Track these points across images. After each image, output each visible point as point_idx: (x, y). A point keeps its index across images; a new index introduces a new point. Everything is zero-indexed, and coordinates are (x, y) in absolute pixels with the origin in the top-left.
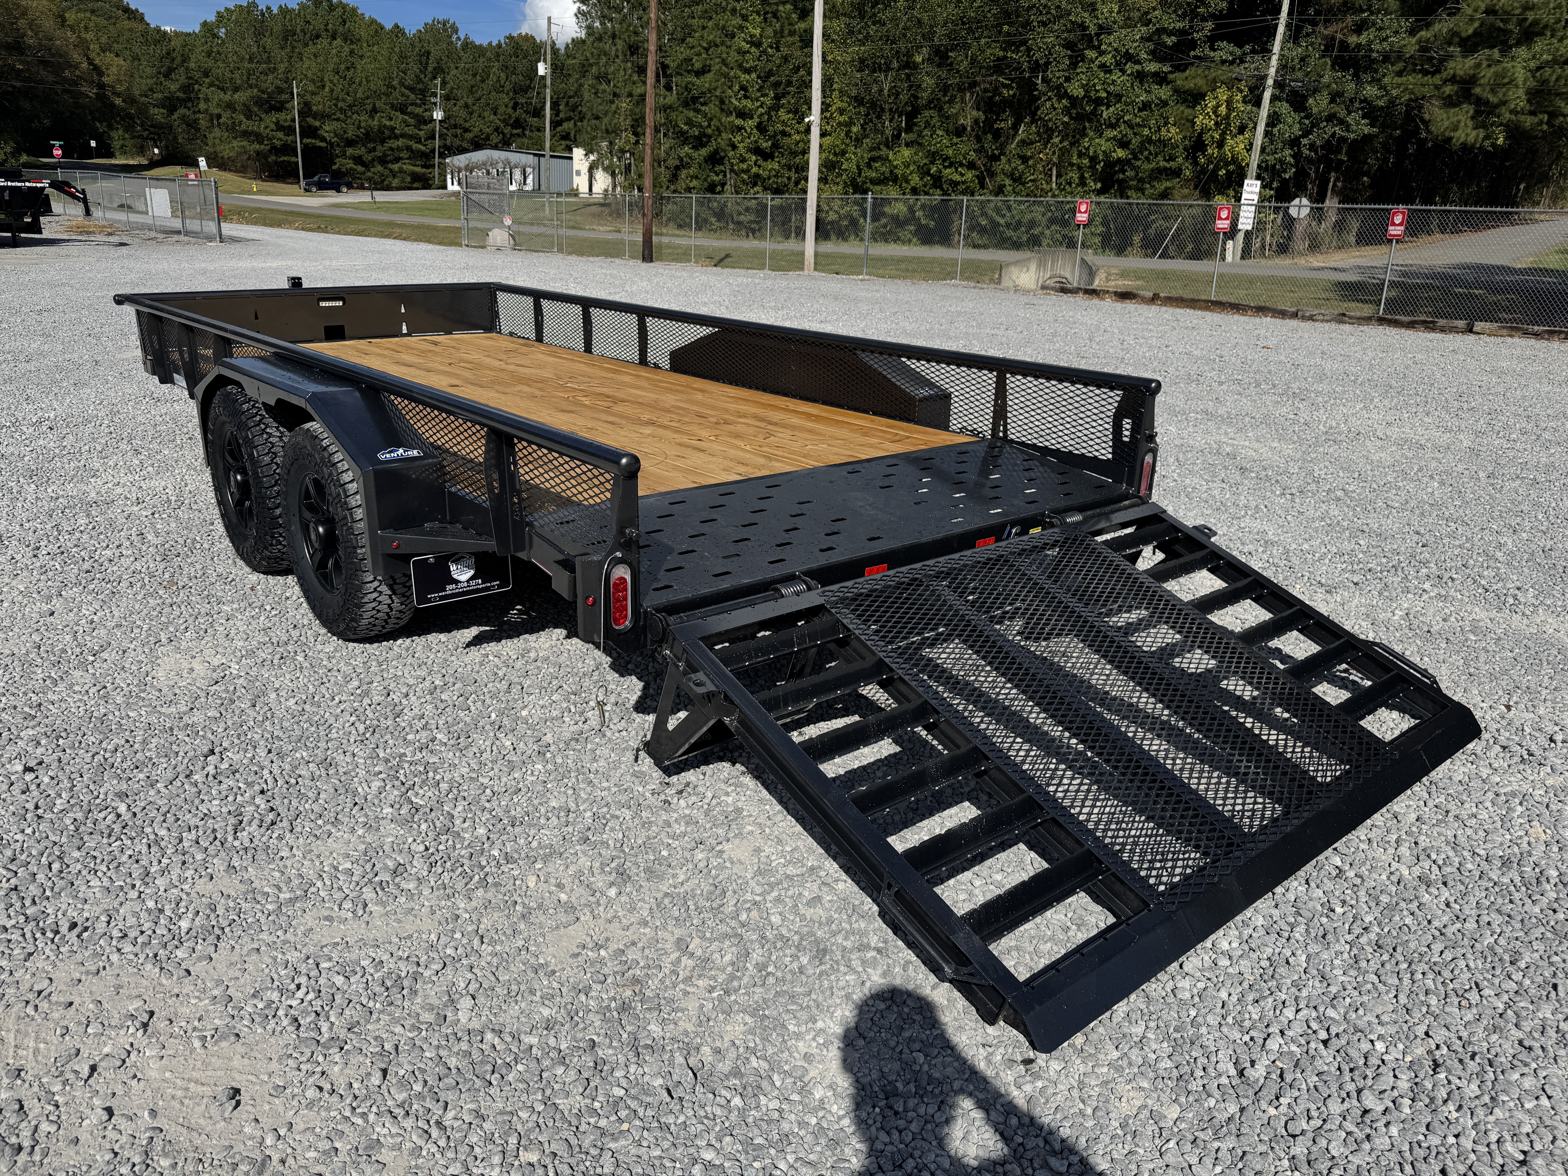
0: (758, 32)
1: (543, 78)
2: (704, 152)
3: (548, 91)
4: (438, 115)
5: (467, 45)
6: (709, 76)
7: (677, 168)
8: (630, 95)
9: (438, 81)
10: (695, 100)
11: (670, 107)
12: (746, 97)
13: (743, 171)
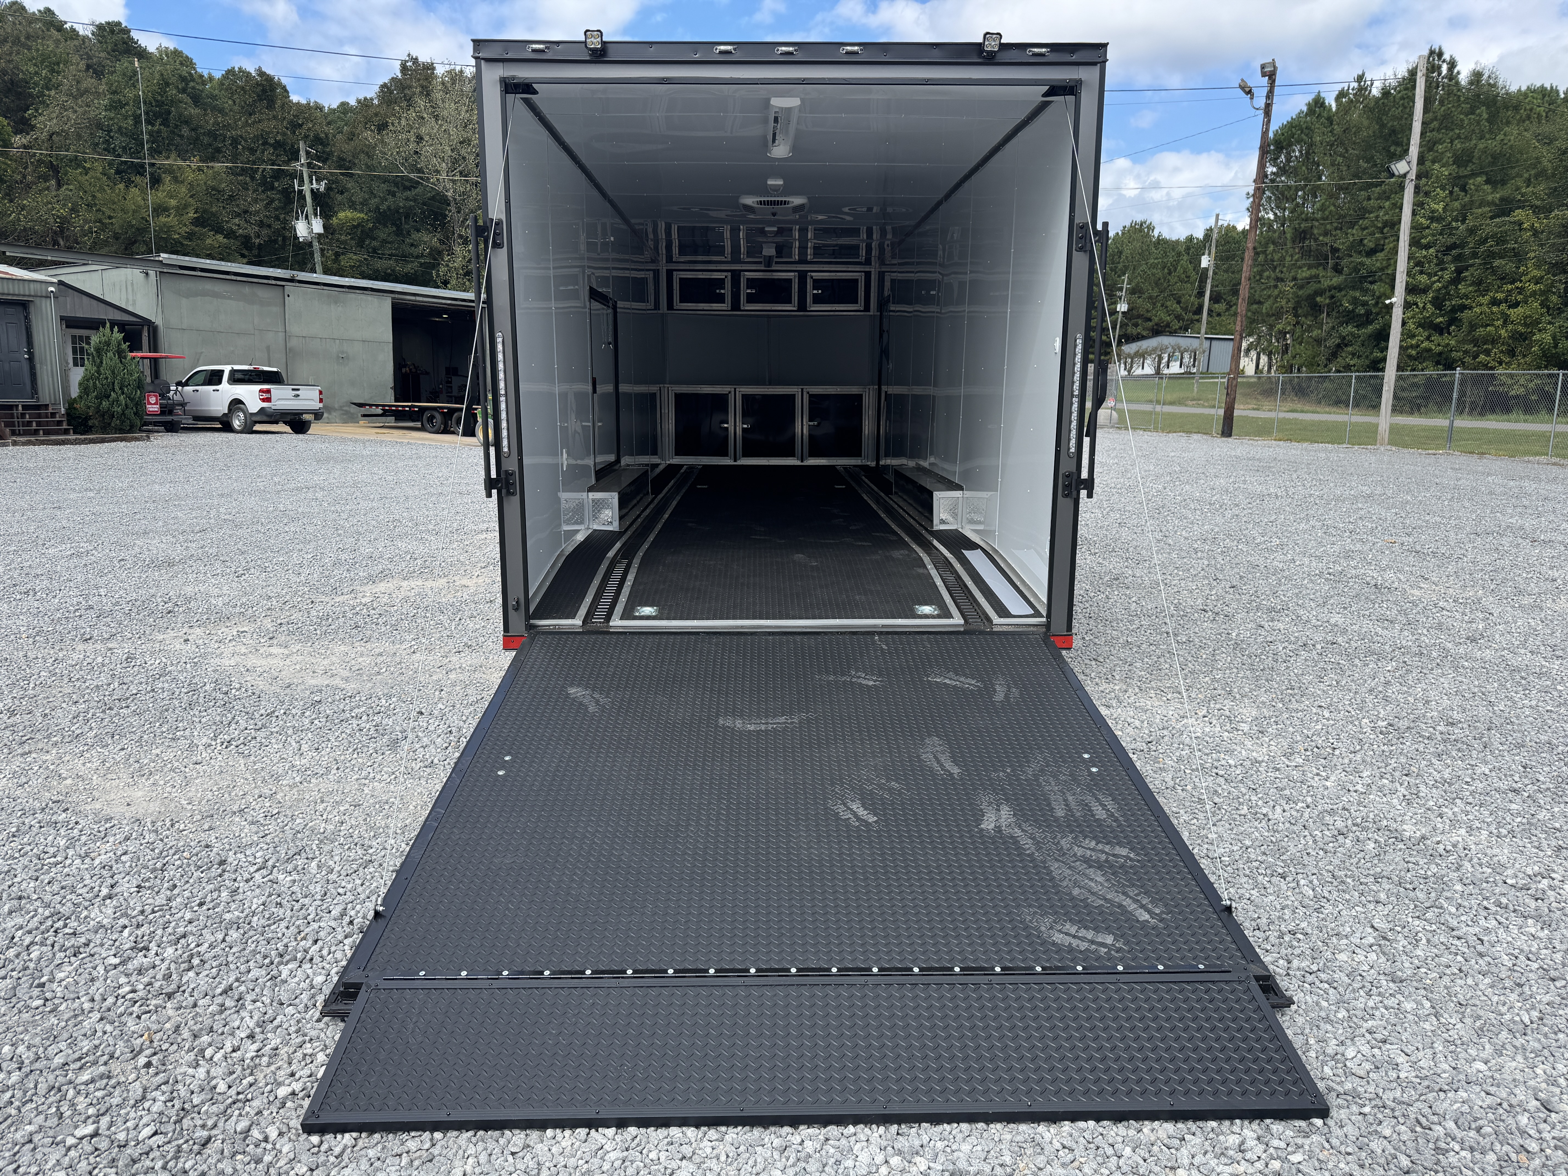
0: (1440, 207)
1: (1206, 269)
2: (1370, 328)
3: (1209, 281)
4: (1122, 307)
5: (1161, 242)
6: (1380, 256)
7: (1338, 346)
8: (1295, 279)
9: (1126, 278)
10: (1363, 279)
11: (1335, 288)
12: (1421, 272)
13: (1412, 347)
